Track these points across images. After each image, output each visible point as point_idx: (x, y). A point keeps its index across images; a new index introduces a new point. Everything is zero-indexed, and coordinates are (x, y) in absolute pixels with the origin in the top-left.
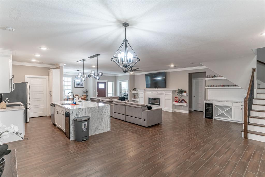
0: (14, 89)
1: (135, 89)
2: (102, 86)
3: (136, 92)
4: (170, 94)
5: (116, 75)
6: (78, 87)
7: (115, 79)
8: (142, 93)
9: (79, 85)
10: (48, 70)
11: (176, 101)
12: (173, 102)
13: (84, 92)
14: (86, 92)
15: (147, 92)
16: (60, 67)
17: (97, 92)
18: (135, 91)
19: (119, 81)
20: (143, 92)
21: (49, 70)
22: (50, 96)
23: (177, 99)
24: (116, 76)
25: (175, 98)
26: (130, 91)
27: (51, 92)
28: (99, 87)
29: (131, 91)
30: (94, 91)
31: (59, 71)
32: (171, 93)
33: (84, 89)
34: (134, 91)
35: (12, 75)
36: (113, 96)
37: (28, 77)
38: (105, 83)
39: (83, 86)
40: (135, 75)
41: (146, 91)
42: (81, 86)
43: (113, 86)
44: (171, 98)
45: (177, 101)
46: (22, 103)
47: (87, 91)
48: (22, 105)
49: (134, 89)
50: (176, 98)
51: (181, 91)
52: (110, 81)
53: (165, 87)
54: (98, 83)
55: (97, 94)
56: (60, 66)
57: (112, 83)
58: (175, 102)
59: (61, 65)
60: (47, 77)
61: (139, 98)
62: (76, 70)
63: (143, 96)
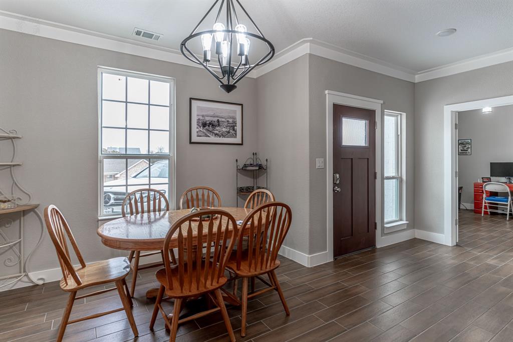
2: (354, 133)
6: (213, 139)
7: (412, 98)
9: (217, 130)
13: (243, 170)
14: (256, 170)
17: (335, 172)
24: (414, 84)
30: (319, 163)
33: (244, 157)
38: (370, 116)
42: (227, 134)
47: (260, 167)
52: (394, 108)
54: (339, 111)
55: (335, 184)
57: (397, 119)
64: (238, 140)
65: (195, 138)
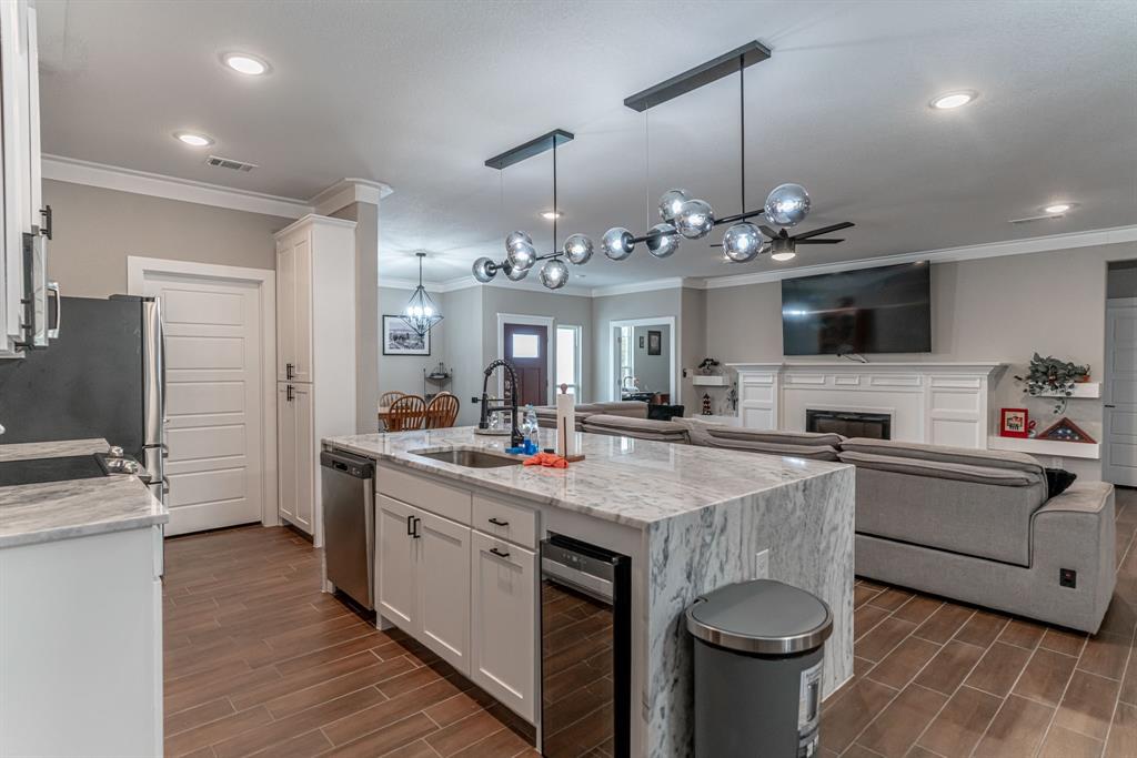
0: (54, 334)
1: (709, 366)
2: (525, 347)
3: (717, 380)
4: (974, 391)
5: (594, 294)
6: (403, 350)
7: (588, 312)
8: (767, 385)
9: (407, 342)
10: (274, 231)
11: (1007, 428)
12: (990, 432)
13: (431, 379)
14: (442, 378)
15: (794, 380)
16: (357, 202)
17: (506, 379)
18: (711, 373)
19: (613, 324)
20: (770, 378)
21: (278, 230)
22: (290, 398)
23: (1022, 415)
24: (592, 298)
25: (1004, 411)
26: (685, 374)
27: (295, 372)
28: (515, 355)
29: (690, 373)
31: (351, 233)
32: (980, 383)
33: (431, 366)
34: (705, 374)
35: (38, 205)
36: (580, 404)
37: (146, 272)
38: (541, 331)
39: (423, 347)
40: (708, 287)
41: (788, 373)
42: (416, 346)
43: (576, 348)
44: (977, 411)
45: (1022, 429)
46: (117, 450)
47: (446, 376)
48: (121, 470)
49: (704, 364)
50: (1009, 415)
51: (1052, 374)
52: (567, 323)
53: (928, 350)
54: (510, 329)
55: (506, 390)
56: (356, 200)
57: (572, 332)
58: (1004, 434)
59: (365, 193)
60: (266, 275)
61: (744, 414)
62: (408, 254)
63: (772, 401)
64: (426, 351)
65: (386, 352)
